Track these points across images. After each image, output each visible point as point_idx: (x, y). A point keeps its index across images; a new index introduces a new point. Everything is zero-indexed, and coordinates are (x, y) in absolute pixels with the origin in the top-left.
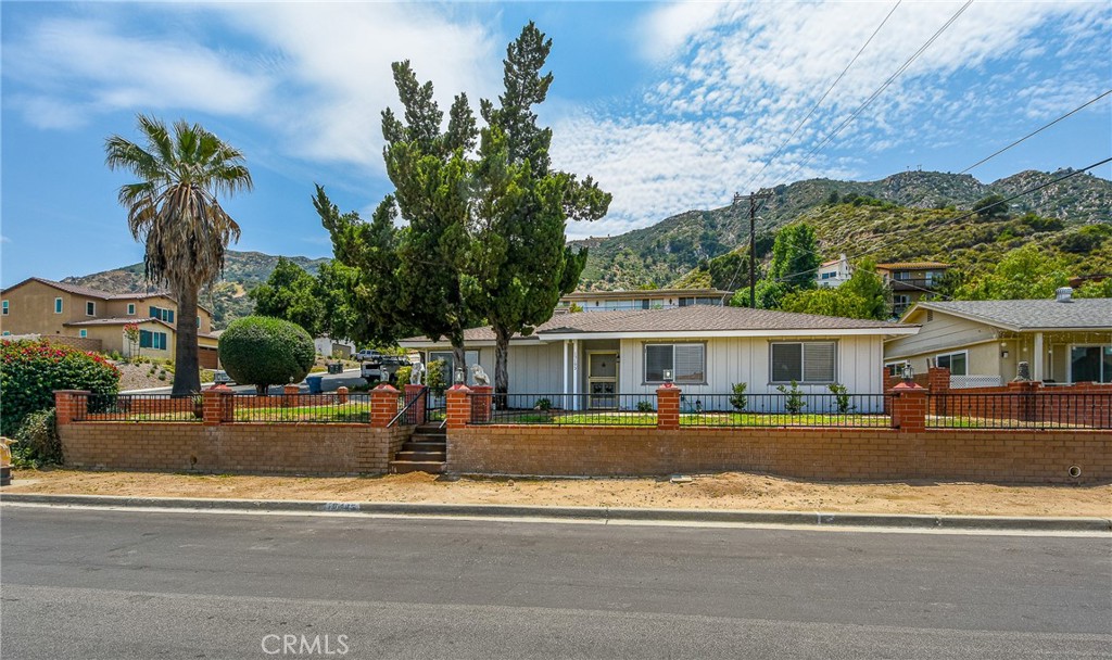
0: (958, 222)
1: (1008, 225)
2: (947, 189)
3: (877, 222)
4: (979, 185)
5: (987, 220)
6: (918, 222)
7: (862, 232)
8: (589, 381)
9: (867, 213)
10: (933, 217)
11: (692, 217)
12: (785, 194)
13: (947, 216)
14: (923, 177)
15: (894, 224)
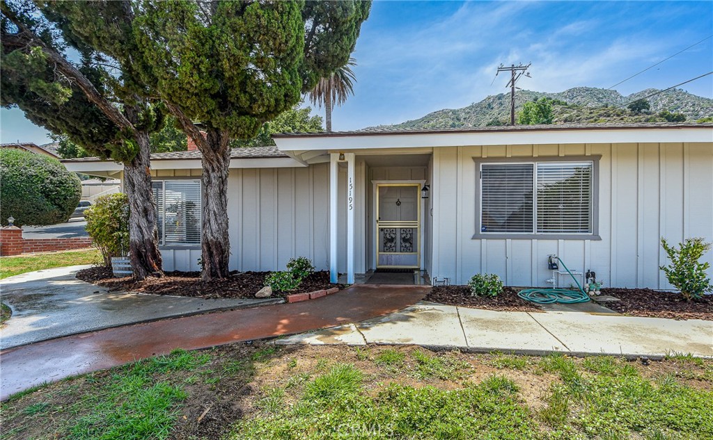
0: (618, 115)
1: (651, 118)
2: (602, 98)
3: (565, 115)
4: (621, 97)
5: (637, 114)
6: (592, 115)
7: (556, 121)
8: (377, 227)
9: (559, 110)
10: (602, 112)
11: (445, 113)
12: (503, 99)
13: (611, 112)
14: (587, 90)
15: (577, 116)
